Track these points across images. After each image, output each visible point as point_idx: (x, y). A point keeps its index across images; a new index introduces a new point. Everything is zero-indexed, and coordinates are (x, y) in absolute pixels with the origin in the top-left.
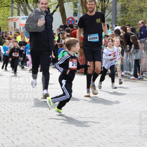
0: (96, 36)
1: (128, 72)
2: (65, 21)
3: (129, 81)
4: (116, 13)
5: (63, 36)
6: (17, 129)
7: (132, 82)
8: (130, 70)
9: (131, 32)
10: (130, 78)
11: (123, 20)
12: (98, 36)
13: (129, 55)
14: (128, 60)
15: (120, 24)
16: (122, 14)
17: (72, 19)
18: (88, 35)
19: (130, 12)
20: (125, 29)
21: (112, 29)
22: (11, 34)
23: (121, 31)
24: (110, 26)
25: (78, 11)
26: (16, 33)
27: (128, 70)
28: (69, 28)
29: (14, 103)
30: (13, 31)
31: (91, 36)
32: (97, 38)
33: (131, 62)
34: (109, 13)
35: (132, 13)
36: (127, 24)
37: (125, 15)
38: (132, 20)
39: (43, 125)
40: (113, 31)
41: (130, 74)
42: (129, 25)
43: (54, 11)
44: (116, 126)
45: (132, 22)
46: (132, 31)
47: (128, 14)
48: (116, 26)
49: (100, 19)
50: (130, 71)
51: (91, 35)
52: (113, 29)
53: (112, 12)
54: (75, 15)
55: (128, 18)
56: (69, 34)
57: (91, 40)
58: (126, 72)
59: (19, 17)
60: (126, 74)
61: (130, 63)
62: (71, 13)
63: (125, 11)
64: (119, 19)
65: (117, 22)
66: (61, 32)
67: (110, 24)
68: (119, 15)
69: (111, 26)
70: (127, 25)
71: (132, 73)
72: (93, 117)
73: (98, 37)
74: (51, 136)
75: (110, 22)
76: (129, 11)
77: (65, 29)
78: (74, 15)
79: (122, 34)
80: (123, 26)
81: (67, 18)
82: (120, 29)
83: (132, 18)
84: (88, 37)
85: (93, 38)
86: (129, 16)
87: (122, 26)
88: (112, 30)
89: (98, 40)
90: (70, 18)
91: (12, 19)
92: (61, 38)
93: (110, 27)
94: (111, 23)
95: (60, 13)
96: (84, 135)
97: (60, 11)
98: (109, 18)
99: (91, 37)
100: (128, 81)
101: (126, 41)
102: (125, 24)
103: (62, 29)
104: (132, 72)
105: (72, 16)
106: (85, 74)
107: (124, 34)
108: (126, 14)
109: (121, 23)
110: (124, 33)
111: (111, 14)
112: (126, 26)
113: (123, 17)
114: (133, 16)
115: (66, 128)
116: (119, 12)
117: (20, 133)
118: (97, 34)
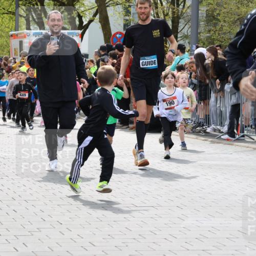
0: (153, 60)
1: (219, 127)
2: (109, 38)
4: (198, 26)
6: (24, 226)
7: (225, 144)
8: (222, 124)
9: (223, 57)
10: (222, 137)
11: (210, 37)
12: (156, 59)
13: (221, 97)
14: (218, 106)
15: (204, 44)
16: (207, 26)
17: (120, 36)
19: (222, 23)
25: (132, 22)
27: (218, 124)
28: (116, 51)
31: (145, 59)
33: (224, 109)
34: (186, 25)
35: (226, 24)
36: (217, 43)
37: (212, 28)
38: (226, 36)
39: (70, 220)
40: (193, 57)
41: (222, 130)
43: (90, 21)
44: (197, 221)
45: (225, 40)
47: (218, 28)
48: (197, 47)
50: (221, 126)
52: (192, 52)
53: (190, 24)
55: (219, 34)
56: (115, 61)
57: (145, 66)
58: (214, 127)
60: (214, 130)
61: (221, 111)
62: (120, 25)
63: (214, 21)
64: (204, 36)
65: (199, 41)
68: (202, 29)
69: (189, 48)
71: (225, 129)
72: (157, 205)
73: (156, 61)
74: (82, 238)
75: (187, 41)
76: (220, 22)
78: (124, 29)
79: (208, 61)
81: (113, 33)
83: (225, 33)
84: (141, 61)
85: (148, 62)
86: (219, 31)
88: (191, 54)
89: (157, 65)
90: (117, 33)
93: (187, 49)
94: (189, 43)
95: (100, 24)
96: (140, 237)
97: (100, 22)
98: (186, 34)
99: (144, 61)
100: (218, 143)
102: (213, 44)
103: (103, 53)
105: (121, 29)
108: (215, 27)
109: (206, 43)
111: (189, 26)
112: (217, 48)
113: (209, 31)
114: (226, 30)
115: (109, 225)
116: (203, 23)
117: (29, 234)
118: (155, 56)
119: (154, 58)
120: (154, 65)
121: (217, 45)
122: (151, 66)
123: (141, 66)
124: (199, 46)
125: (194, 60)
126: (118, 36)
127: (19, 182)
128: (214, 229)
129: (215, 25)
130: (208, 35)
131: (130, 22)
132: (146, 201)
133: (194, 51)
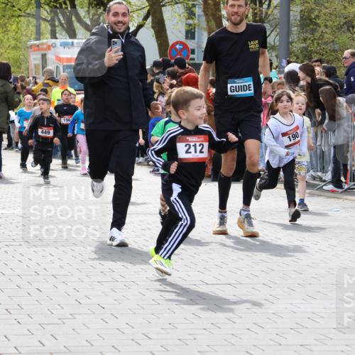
0: (247, 84)
1: (319, 174)
2: (166, 50)
3: (321, 196)
4: (289, 32)
5: (162, 88)
6: (53, 311)
7: (329, 197)
8: (323, 170)
9: (324, 78)
10: (324, 188)
11: (306, 49)
12: (252, 83)
13: (322, 132)
14: (318, 144)
15: (298, 58)
16: (303, 33)
17: (181, 47)
18: (229, 80)
19: (322, 28)
20: (309, 70)
21: (279, 71)
22: (36, 83)
23: (301, 74)
24: (275, 64)
25: (197, 27)
26: (48, 79)
27: (319, 169)
28: (176, 67)
29: (45, 249)
30: (39, 74)
31: (235, 83)
32: (249, 88)
33: (326, 149)
34: (272, 31)
35: (328, 31)
36: (316, 57)
37: (310, 36)
38: (329, 47)
39: (116, 302)
40: (282, 76)
41: (324, 178)
42: (320, 61)
43: (140, 27)
44: (291, 304)
45: (326, 52)
46: (328, 75)
47: (317, 35)
48: (289, 62)
49: (257, 42)
50: (323, 172)
51: (236, 80)
52: (282, 70)
53: (278, 30)
54: (190, 35)
55: (318, 44)
56: (174, 82)
57: (235, 93)
58: (313, 173)
59: (53, 41)
60: (314, 178)
61: (323, 152)
62: (180, 31)
63: (311, 26)
64: (297, 47)
65: (291, 54)
66: (157, 76)
67: (275, 58)
68: (295, 37)
69: (277, 64)
70: (316, 61)
71: (328, 176)
72: (236, 282)
73: (252, 86)
74: (133, 328)
75: (274, 54)
76: (320, 27)
77: (164, 69)
78: (187, 38)
79: (302, 83)
80: (306, 62)
81: (171, 43)
82: (298, 70)
83: (326, 43)
84: (229, 86)
85: (240, 87)
86: (319, 39)
87: (302, 62)
88: (279, 73)
89: (252, 91)
90: (177, 43)
91: (38, 46)
92: (157, 91)
93: (274, 66)
94: (277, 57)
95: (152, 31)
96: (213, 327)
97: (153, 27)
98: (273, 43)
99: (234, 85)
100: (318, 196)
101: (312, 99)
102: (310, 59)
103: (157, 71)
104: (327, 174)
105: (182, 38)
106: (214, 180)
107: (308, 83)
108: (313, 34)
109: (301, 56)
110: (309, 79)
111: (276, 33)
112: (314, 64)
113: (305, 40)
114: (329, 38)
115: (169, 309)
116: (296, 28)
117: (60, 322)
118: (250, 79)
119: (249, 82)
120: (248, 92)
121: (315, 59)
122: (243, 93)
123: (230, 93)
124: (291, 60)
125: (284, 80)
126: (178, 47)
127: (44, 251)
128: (315, 316)
129: (313, 31)
130: (303, 45)
131: (195, 27)
132: (220, 277)
133: (284, 67)
